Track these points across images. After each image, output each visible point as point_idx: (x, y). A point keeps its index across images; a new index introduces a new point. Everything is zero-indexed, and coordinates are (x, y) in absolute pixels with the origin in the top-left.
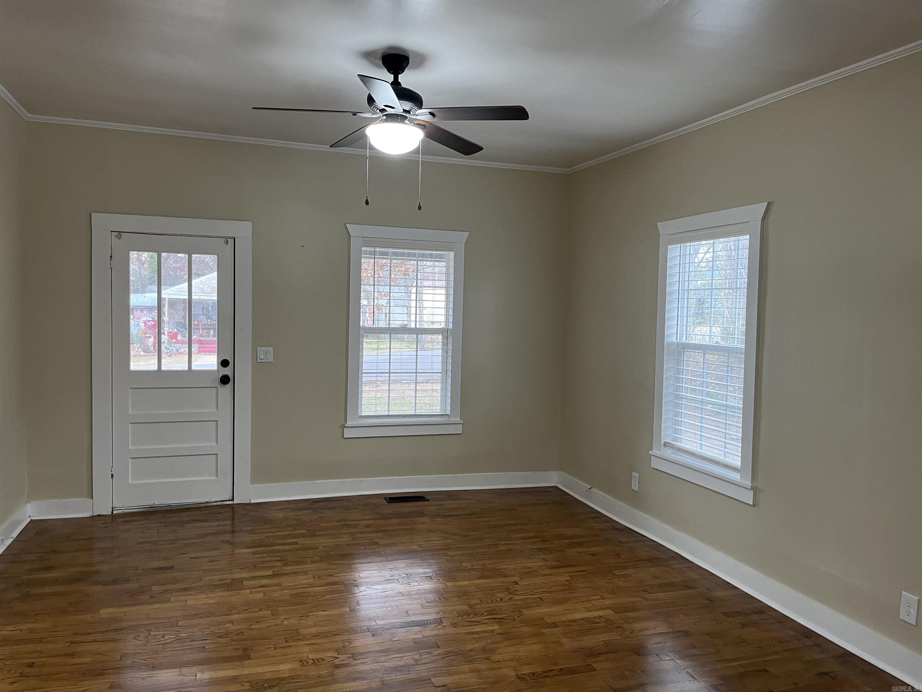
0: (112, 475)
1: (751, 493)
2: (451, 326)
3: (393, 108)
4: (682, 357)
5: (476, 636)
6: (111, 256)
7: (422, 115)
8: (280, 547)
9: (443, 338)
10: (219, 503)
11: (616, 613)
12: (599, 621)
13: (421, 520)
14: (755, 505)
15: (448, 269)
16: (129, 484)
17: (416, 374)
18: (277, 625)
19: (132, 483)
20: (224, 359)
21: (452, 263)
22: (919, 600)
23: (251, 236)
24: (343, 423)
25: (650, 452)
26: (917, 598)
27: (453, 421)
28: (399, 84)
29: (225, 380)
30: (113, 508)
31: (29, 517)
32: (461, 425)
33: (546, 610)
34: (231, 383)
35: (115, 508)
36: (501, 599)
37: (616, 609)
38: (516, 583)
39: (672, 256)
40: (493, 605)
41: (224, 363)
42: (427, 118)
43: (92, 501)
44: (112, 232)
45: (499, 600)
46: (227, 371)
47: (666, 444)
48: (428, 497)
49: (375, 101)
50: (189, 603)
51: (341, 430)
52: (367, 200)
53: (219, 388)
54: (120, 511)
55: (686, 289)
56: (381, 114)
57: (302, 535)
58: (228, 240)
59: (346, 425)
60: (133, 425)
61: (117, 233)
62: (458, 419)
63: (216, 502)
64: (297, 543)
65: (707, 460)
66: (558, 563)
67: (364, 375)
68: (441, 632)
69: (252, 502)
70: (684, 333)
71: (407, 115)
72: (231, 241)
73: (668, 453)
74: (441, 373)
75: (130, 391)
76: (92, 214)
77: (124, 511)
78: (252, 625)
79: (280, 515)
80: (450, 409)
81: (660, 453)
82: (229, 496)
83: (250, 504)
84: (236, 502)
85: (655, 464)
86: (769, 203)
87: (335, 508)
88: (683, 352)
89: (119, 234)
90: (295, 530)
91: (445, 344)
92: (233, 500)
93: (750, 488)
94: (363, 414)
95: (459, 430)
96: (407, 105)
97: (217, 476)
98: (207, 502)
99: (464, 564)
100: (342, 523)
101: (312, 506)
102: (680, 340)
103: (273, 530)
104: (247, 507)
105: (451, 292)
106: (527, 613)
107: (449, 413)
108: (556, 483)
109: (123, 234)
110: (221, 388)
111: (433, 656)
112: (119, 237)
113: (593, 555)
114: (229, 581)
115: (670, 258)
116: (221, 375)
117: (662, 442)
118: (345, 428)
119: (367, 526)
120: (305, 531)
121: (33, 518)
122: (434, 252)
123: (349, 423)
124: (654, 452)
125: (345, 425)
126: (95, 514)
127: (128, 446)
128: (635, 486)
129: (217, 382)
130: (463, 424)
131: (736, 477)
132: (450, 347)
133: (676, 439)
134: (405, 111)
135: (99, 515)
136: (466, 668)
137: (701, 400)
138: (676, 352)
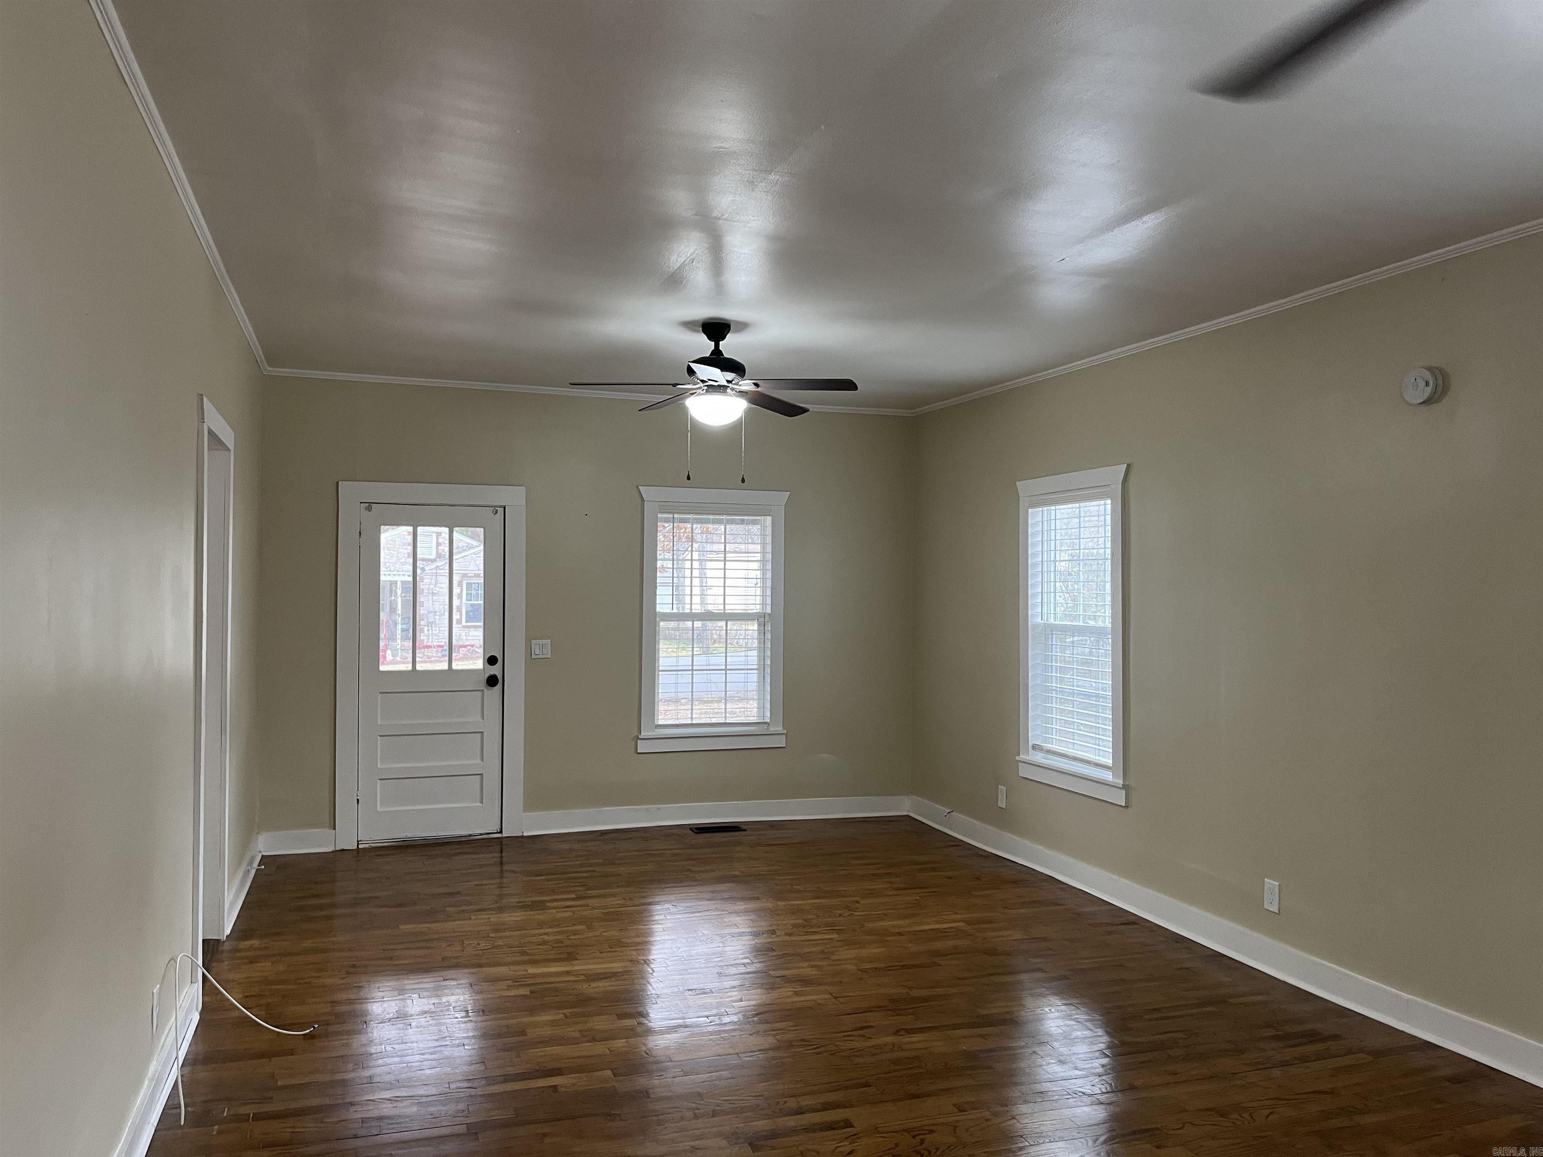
0: (358, 800)
1: (1124, 792)
2: (769, 611)
3: (716, 381)
4: (1050, 641)
5: (814, 942)
6: (360, 533)
7: (746, 385)
8: (575, 875)
9: (759, 625)
10: (485, 836)
11: (969, 925)
12: (949, 931)
13: (739, 848)
14: (1128, 806)
15: (764, 538)
16: (378, 812)
17: (726, 672)
18: (596, 936)
19: (381, 810)
20: (492, 656)
21: (769, 531)
22: (1280, 885)
23: (525, 504)
24: (636, 733)
25: (1017, 758)
26: (1277, 884)
27: (774, 731)
28: (721, 353)
29: (492, 681)
30: (358, 841)
31: (260, 852)
32: (784, 736)
33: (891, 923)
34: (500, 685)
35: (360, 841)
36: (840, 915)
37: (968, 922)
38: (857, 902)
39: (1034, 521)
40: (831, 919)
41: (492, 661)
42: (752, 388)
43: (334, 834)
44: (361, 503)
45: (838, 915)
46: (495, 670)
47: (1034, 747)
48: (744, 827)
49: (695, 372)
50: (492, 920)
51: (633, 743)
52: (689, 475)
53: (485, 690)
54: (367, 846)
55: (1052, 560)
56: (701, 385)
57: (598, 864)
58: (497, 510)
59: (640, 737)
60: (382, 738)
61: (367, 504)
62: (780, 729)
63: (481, 834)
64: (594, 871)
65: (1079, 760)
66: (906, 886)
67: (660, 673)
68: (776, 939)
69: (525, 834)
70: (1052, 612)
71: (730, 385)
72: (501, 510)
73: (1038, 757)
74: (757, 669)
75: (380, 696)
76: (340, 482)
77: (373, 845)
78: (570, 936)
79: (566, 846)
80: (769, 716)
81: (1027, 758)
82: (496, 828)
83: (522, 837)
84: (505, 834)
85: (1023, 771)
86: (1129, 466)
87: (631, 838)
88: (1050, 636)
89: (369, 506)
90: (587, 859)
91: (762, 632)
92: (501, 832)
93: (1121, 786)
94: (660, 723)
95: (781, 742)
96: (730, 376)
97: (482, 803)
98: (470, 835)
99: (795, 887)
100: (644, 853)
101: (600, 837)
102: (1047, 621)
103: (562, 860)
104: (520, 839)
105: (769, 566)
106: (870, 925)
107: (769, 721)
108: (909, 811)
109: (374, 506)
110: (489, 692)
111: (769, 957)
112: (369, 509)
113: (950, 878)
114: (530, 903)
115: (1032, 524)
116: (487, 675)
117: (1030, 744)
118: (638, 741)
119: (674, 855)
120: (601, 861)
121: (265, 854)
122: (746, 518)
123: (644, 734)
124: (1023, 757)
125: (638, 736)
126: (337, 849)
127: (377, 765)
128: (1002, 803)
129: (483, 685)
130: (786, 735)
131: (1108, 776)
132: (768, 636)
133: (1046, 740)
134: (728, 382)
135: (343, 850)
136: (806, 964)
137: (1072, 691)
138: (1043, 635)
